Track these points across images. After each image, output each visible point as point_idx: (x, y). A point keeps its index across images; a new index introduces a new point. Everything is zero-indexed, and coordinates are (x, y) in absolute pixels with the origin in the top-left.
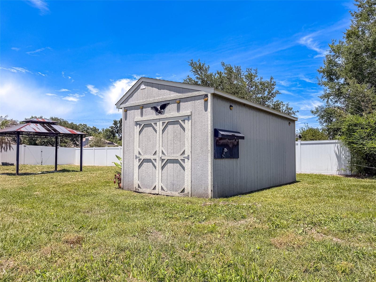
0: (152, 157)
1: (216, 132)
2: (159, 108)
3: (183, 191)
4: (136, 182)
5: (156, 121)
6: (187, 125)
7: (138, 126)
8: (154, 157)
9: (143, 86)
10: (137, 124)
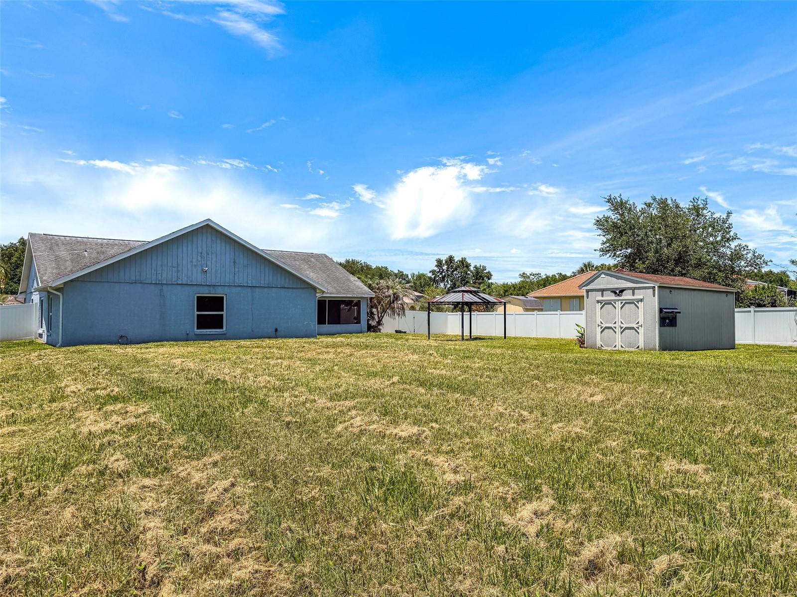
0: (612, 326)
1: (661, 310)
2: (618, 292)
3: (638, 347)
4: (599, 343)
5: (615, 301)
6: (640, 305)
7: (600, 304)
8: (615, 325)
9: (603, 276)
10: (598, 302)
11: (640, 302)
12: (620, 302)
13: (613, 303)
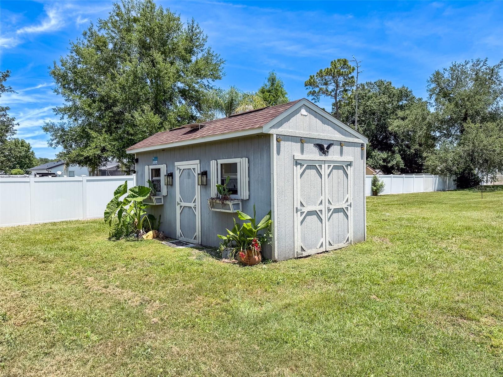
0: (317, 208)
3: (348, 240)
4: (298, 245)
5: (320, 163)
6: (350, 171)
7: (299, 166)
8: (320, 207)
9: (303, 111)
10: (297, 163)
11: (349, 167)
12: (327, 165)
13: (318, 167)
